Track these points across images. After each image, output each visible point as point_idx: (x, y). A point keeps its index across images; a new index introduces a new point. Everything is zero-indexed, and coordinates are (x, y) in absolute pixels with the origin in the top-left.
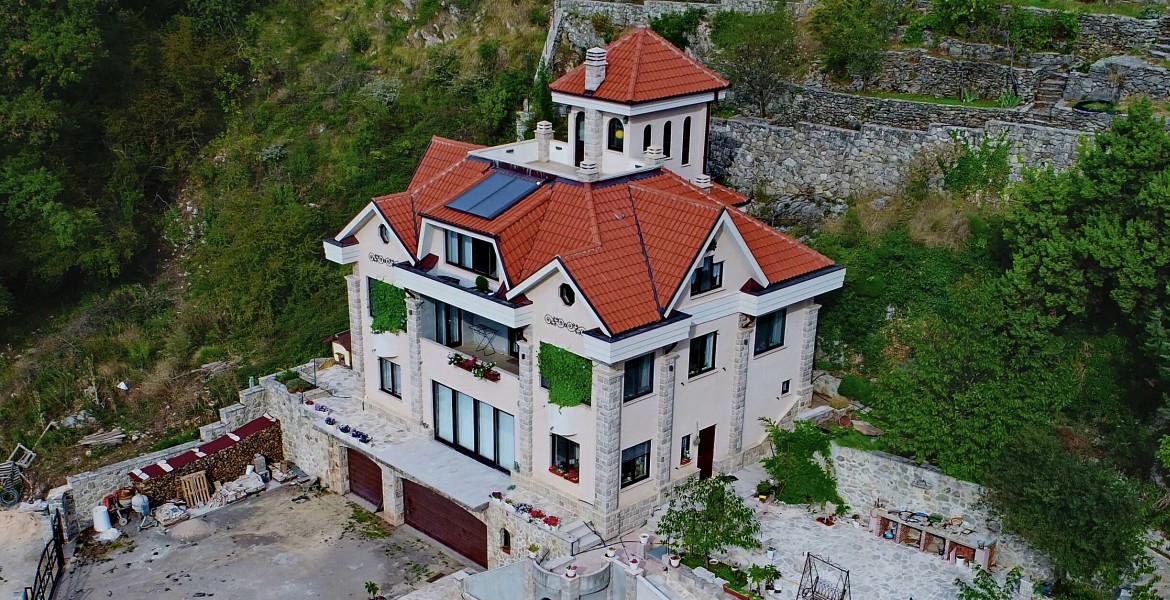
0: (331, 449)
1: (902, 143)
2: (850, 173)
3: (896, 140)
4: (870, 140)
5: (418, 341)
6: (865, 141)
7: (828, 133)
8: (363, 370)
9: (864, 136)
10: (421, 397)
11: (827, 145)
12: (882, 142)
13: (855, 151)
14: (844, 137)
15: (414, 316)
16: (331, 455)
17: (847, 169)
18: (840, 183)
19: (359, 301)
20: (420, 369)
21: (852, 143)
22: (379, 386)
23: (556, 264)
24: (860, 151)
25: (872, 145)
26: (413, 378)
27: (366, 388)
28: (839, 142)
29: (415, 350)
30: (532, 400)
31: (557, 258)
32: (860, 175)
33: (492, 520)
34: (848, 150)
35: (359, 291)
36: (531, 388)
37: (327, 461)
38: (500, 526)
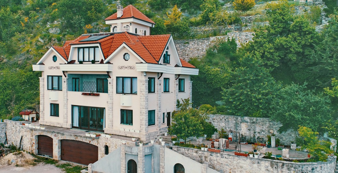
0: (32, 138)
1: (202, 44)
2: (187, 55)
3: (201, 43)
4: (192, 45)
5: (67, 92)
6: (191, 45)
7: (179, 45)
8: (44, 110)
9: (191, 44)
10: (67, 112)
11: (179, 49)
12: (196, 45)
13: (188, 49)
14: (184, 46)
15: (66, 83)
16: (32, 140)
17: (186, 54)
18: (185, 59)
19: (44, 85)
20: (67, 102)
21: (187, 47)
22: (50, 114)
23: (124, 45)
24: (190, 48)
25: (193, 46)
26: (64, 106)
27: (45, 116)
28: (183, 47)
29: (66, 95)
30: (113, 99)
31: (124, 43)
32: (191, 55)
33: (101, 143)
34: (186, 49)
35: (44, 81)
36: (112, 95)
37: (30, 143)
38: (104, 144)
